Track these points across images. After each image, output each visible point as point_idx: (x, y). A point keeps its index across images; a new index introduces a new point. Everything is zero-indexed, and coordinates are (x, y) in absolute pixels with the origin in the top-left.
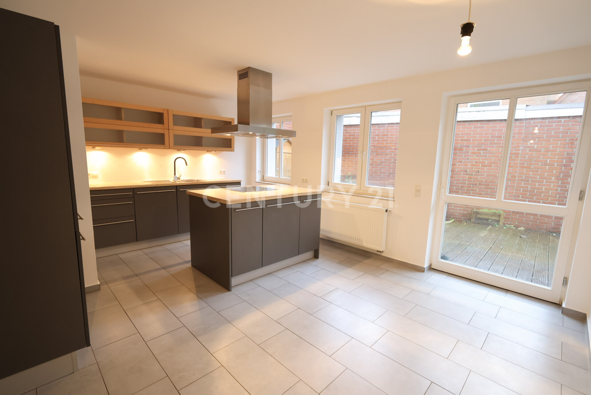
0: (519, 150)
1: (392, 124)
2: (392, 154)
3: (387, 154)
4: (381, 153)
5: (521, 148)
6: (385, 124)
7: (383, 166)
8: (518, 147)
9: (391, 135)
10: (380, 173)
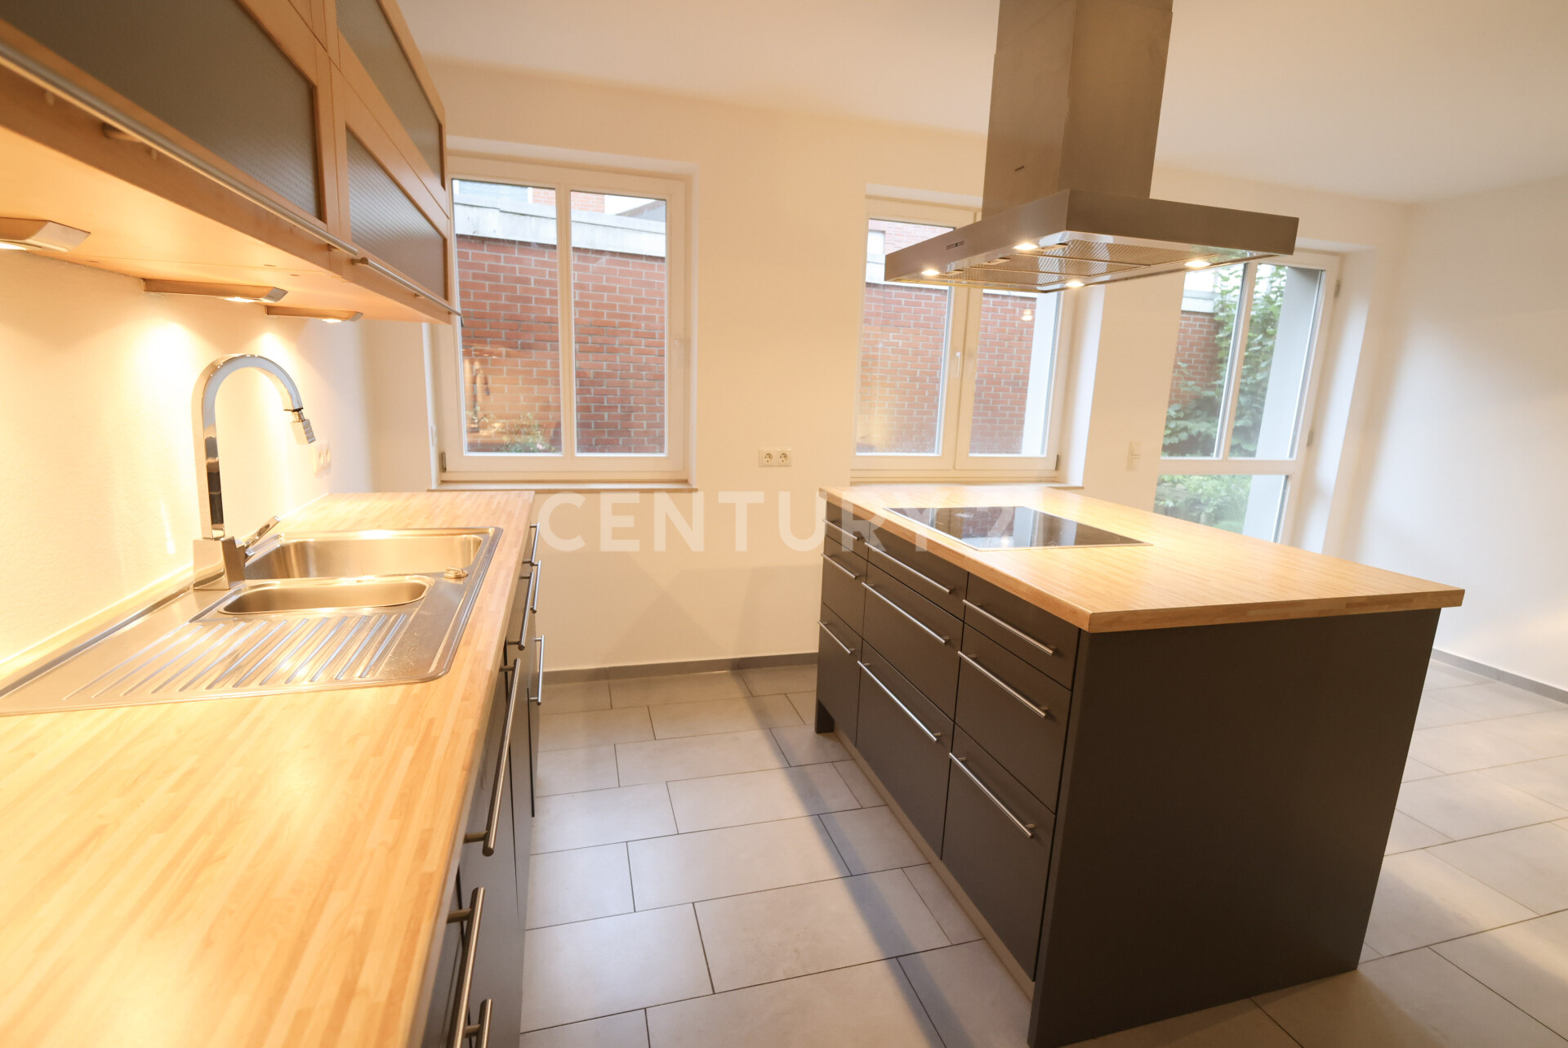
0: (876, 350)
1: (622, 254)
2: (629, 349)
3: (613, 351)
4: (598, 346)
5: (880, 346)
6: (601, 252)
7: (604, 387)
8: (876, 342)
9: (622, 290)
10: (598, 409)
